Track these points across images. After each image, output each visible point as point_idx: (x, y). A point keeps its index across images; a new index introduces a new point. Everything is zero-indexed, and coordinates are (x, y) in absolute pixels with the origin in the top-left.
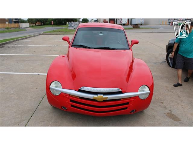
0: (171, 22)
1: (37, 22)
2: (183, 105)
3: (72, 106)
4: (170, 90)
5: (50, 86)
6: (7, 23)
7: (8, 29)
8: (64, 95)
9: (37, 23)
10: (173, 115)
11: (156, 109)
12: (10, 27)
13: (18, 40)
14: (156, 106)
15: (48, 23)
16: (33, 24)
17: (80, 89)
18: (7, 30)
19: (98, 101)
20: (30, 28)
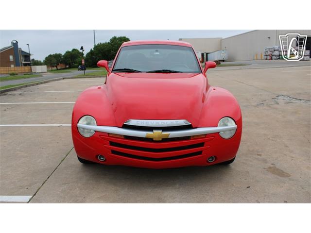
0: (269, 55)
1: (60, 64)
2: (293, 156)
3: (113, 152)
4: (271, 138)
5: (78, 124)
6: (12, 66)
7: (14, 75)
8: (100, 135)
9: (58, 65)
10: (278, 169)
11: (251, 163)
12: (17, 72)
13: (29, 86)
14: (250, 159)
15: (76, 65)
16: (53, 67)
17: (125, 123)
18: (12, 76)
19: (154, 140)
20: (49, 73)
